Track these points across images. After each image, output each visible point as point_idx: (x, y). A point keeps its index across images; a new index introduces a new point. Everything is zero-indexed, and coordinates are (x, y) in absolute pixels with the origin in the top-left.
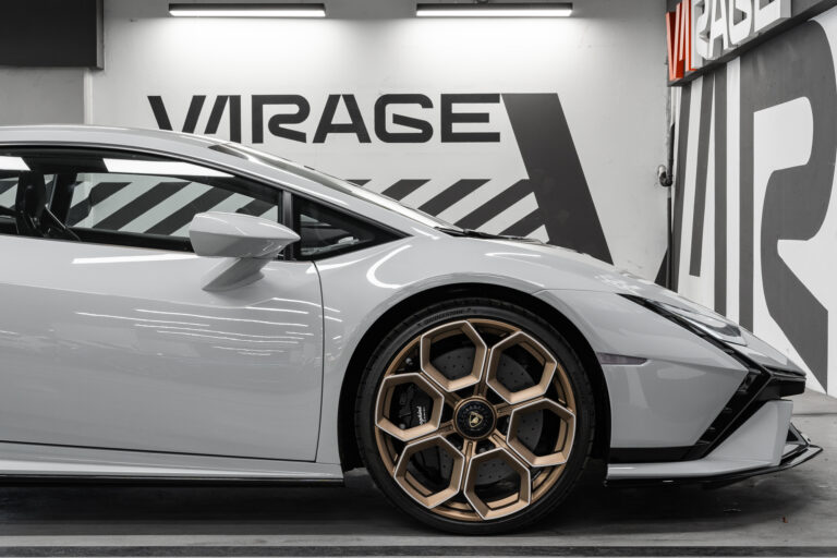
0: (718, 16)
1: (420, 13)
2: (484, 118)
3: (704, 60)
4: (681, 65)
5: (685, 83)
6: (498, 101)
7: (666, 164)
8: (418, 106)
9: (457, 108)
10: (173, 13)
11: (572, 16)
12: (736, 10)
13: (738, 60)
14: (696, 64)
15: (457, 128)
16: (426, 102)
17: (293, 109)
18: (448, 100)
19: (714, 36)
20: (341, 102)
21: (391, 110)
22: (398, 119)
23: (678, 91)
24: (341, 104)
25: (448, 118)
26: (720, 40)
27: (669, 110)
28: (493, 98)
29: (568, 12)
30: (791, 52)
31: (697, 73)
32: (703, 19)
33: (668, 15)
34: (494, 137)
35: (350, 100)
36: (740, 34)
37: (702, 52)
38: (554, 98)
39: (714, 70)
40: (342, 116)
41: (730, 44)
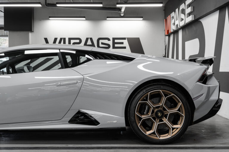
0: (177, 20)
1: (107, 19)
2: (122, 43)
3: (173, 30)
4: (168, 31)
5: (169, 35)
6: (125, 39)
7: (164, 54)
8: (107, 40)
9: (116, 41)
10: (50, 19)
11: (143, 20)
12: (181, 18)
13: (181, 30)
14: (172, 31)
15: (116, 45)
16: (109, 40)
17: (78, 41)
18: (114, 39)
19: (176, 24)
20: (89, 39)
21: (101, 41)
22: (102, 43)
23: (167, 37)
24: (89, 40)
25: (114, 43)
26: (177, 25)
27: (165, 42)
28: (124, 39)
29: (142, 19)
30: (194, 28)
31: (172, 33)
32: (173, 20)
33: (165, 20)
34: (125, 48)
35: (91, 39)
36: (182, 24)
37: (173, 28)
38: (138, 39)
39: (176, 32)
40: (89, 43)
41: (180, 26)
